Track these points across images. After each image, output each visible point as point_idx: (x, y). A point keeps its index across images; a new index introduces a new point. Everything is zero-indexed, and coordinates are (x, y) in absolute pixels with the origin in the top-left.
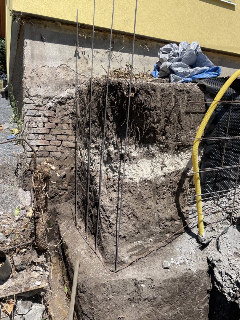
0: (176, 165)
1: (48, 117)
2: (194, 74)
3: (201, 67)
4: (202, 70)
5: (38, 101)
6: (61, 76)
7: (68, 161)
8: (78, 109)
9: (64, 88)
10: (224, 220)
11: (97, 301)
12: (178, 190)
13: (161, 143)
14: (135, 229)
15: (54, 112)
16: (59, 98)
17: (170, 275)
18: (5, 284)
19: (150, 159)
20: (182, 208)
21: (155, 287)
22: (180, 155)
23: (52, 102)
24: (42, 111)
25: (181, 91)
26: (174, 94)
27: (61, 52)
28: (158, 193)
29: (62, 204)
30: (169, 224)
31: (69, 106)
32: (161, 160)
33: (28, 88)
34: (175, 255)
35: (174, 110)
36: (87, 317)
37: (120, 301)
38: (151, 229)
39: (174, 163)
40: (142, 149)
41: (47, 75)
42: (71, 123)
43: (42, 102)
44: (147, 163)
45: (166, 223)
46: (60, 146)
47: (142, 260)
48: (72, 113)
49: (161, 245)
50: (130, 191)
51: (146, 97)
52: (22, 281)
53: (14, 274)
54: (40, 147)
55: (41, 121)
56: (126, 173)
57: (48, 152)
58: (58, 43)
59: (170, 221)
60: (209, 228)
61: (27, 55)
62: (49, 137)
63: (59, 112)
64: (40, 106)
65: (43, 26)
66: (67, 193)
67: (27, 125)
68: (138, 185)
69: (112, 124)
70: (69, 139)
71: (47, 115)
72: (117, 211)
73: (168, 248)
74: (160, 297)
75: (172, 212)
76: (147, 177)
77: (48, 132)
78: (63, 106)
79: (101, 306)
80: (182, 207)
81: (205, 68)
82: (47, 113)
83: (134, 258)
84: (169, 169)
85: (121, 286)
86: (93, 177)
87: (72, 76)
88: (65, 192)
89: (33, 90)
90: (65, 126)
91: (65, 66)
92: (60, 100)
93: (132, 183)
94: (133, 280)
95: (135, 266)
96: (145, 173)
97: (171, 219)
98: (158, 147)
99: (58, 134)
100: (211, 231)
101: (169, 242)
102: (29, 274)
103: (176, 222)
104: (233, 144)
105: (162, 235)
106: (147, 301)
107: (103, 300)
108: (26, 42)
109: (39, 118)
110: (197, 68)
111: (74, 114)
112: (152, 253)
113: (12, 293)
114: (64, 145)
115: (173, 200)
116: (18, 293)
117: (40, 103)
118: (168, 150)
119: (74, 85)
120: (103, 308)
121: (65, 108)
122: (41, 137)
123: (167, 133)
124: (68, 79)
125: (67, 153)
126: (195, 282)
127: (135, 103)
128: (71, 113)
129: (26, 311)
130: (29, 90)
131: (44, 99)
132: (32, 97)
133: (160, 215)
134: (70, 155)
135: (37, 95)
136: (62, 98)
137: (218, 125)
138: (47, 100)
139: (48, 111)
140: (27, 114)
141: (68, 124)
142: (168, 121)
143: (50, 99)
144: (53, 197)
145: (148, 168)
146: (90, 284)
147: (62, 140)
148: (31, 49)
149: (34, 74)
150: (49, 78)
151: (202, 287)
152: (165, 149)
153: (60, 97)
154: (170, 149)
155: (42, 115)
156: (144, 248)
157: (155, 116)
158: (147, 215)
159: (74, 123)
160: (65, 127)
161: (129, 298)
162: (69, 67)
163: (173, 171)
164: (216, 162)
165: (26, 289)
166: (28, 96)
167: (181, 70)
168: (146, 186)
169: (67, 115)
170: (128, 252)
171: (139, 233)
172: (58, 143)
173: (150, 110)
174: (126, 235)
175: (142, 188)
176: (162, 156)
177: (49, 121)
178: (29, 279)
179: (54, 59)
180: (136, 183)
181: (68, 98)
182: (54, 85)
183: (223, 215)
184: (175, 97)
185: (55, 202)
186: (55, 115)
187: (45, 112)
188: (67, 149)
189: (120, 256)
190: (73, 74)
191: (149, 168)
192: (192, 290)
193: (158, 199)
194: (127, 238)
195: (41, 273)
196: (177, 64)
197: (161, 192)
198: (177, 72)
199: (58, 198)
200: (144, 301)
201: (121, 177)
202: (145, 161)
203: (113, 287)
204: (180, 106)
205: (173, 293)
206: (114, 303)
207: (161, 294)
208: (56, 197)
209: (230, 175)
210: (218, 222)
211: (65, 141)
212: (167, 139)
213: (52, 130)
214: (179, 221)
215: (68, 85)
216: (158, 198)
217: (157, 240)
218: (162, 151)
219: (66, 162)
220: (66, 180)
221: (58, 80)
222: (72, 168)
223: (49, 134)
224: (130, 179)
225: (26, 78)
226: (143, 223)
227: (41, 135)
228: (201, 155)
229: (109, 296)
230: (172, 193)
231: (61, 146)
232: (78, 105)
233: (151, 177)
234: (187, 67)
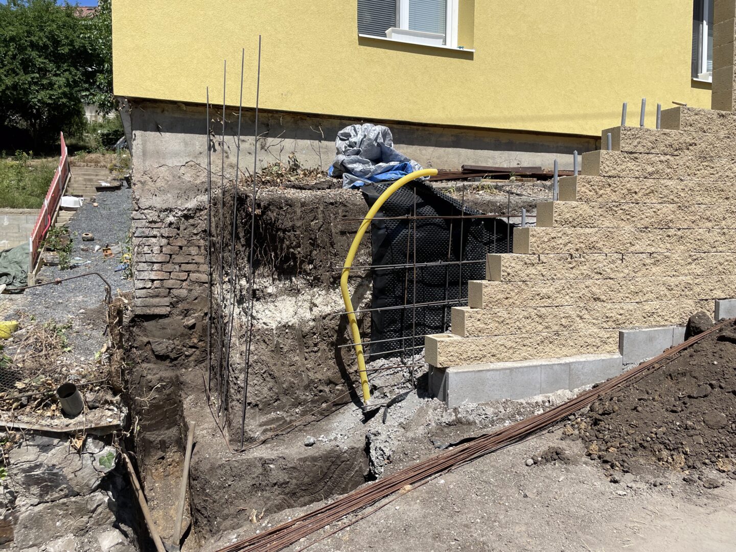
0: (333, 304)
1: (168, 237)
2: (376, 172)
3: (387, 162)
4: (387, 168)
5: (152, 215)
6: (187, 178)
7: (199, 303)
8: (213, 225)
9: (191, 194)
10: (404, 383)
11: (212, 488)
12: (337, 340)
13: (308, 274)
14: (271, 395)
15: (176, 230)
16: (184, 210)
17: (311, 452)
18: (76, 418)
19: (293, 296)
20: (347, 367)
21: (286, 467)
22: (337, 290)
23: (174, 216)
24: (159, 229)
25: (332, 204)
26: (322, 209)
27: (186, 144)
28: (305, 344)
29: (190, 370)
30: (327, 389)
31: (200, 221)
32: (310, 297)
33: (138, 197)
34: (327, 432)
35: (322, 229)
36: (201, 513)
37: (241, 487)
38: (296, 395)
39: (330, 301)
40: (283, 282)
41: (166, 178)
42: (203, 245)
43: (159, 216)
44: (288, 302)
45: (321, 388)
46: (185, 280)
47: (281, 437)
48: (205, 231)
49: (313, 419)
50: (264, 341)
51: (278, 215)
52: (93, 417)
53: (86, 410)
54: (155, 282)
55: (158, 244)
56: (259, 316)
57: (168, 290)
58: (181, 133)
59: (327, 385)
60: (379, 393)
61: (136, 151)
62: (169, 267)
63: (185, 230)
64: (155, 222)
65: (159, 111)
66: (198, 352)
67: (136, 250)
68: (275, 332)
69: (244, 248)
70: (200, 269)
71: (166, 235)
72: (248, 369)
73: (323, 423)
74: (294, 481)
75: (329, 370)
76: (287, 321)
77: (168, 260)
78: (191, 221)
79: (217, 495)
80: (349, 365)
81: (392, 163)
82: (166, 232)
83: (269, 434)
84: (320, 309)
85: (244, 468)
86: (225, 324)
87: (203, 178)
88: (195, 351)
89: (145, 200)
90: (194, 250)
91: (192, 163)
92: (185, 212)
93: (267, 330)
94: (261, 459)
95: (269, 445)
96: (284, 315)
97: (328, 382)
98: (305, 279)
99: (183, 262)
100: (382, 397)
101: (326, 414)
102: (102, 412)
103: (338, 387)
104: (423, 273)
105: (314, 405)
106: (276, 487)
107: (220, 488)
108: (135, 134)
109: (154, 240)
110: (381, 164)
111: (207, 233)
112: (296, 429)
113: (81, 427)
114: (192, 279)
115: (331, 354)
116: (88, 427)
117: (155, 218)
118: (320, 283)
119: (206, 190)
120: (220, 498)
121: (193, 223)
122: (156, 267)
123: (314, 260)
124: (198, 182)
125: (197, 290)
126: (345, 464)
127: (264, 222)
128: (202, 231)
129: (97, 450)
130: (138, 200)
131: (161, 212)
132: (144, 210)
133: (310, 375)
134: (202, 293)
135: (150, 207)
136: (189, 210)
137: (391, 248)
138: (166, 213)
139: (166, 229)
140: (135, 235)
141: (199, 247)
142: (314, 244)
143: (170, 212)
144: (175, 358)
145: (290, 309)
146: (205, 467)
147: (189, 272)
148: (142, 144)
149: (146, 178)
150: (168, 181)
151: (357, 471)
152: (315, 282)
153: (186, 208)
154: (322, 282)
155: (159, 235)
156: (286, 421)
157: (292, 238)
158: (289, 374)
159: (207, 246)
160: (193, 252)
161: (254, 483)
162: (199, 165)
163: (329, 312)
164: (396, 300)
165: (96, 424)
166: (137, 208)
167: (358, 167)
168: (287, 333)
169: (196, 234)
170: (261, 425)
171: (279, 400)
172: (183, 276)
173: (284, 231)
174: (259, 403)
175: (281, 336)
176: (311, 292)
177: (168, 244)
178: (102, 416)
179: (176, 154)
180: (272, 329)
181: (199, 209)
182: (176, 192)
183: (403, 375)
184: (323, 212)
185: (179, 365)
186: (178, 234)
187: (162, 231)
188: (196, 284)
189: (248, 430)
190: (205, 174)
191: (292, 309)
192: (342, 475)
193: (307, 352)
194: (260, 406)
195: (115, 412)
196: (352, 159)
197: (311, 343)
198: (353, 170)
199: (184, 360)
200: (272, 486)
201: (255, 322)
202: (287, 300)
203: (233, 469)
204: (332, 224)
205: (314, 477)
206: (234, 490)
207: (296, 478)
208: (180, 358)
209: (424, 320)
210: (395, 385)
211: (194, 272)
212: (315, 268)
213: (173, 256)
214: (343, 386)
215: (198, 190)
216: (307, 350)
217: (307, 411)
218: (312, 285)
219: (196, 304)
220: (195, 332)
221: (182, 184)
222: (206, 314)
223: (168, 262)
224: (264, 323)
225: (135, 184)
226: (284, 386)
227: (157, 265)
228: (370, 290)
229: (227, 481)
230: (328, 345)
231: (188, 280)
232: (213, 219)
233: (293, 321)
234: (368, 163)
